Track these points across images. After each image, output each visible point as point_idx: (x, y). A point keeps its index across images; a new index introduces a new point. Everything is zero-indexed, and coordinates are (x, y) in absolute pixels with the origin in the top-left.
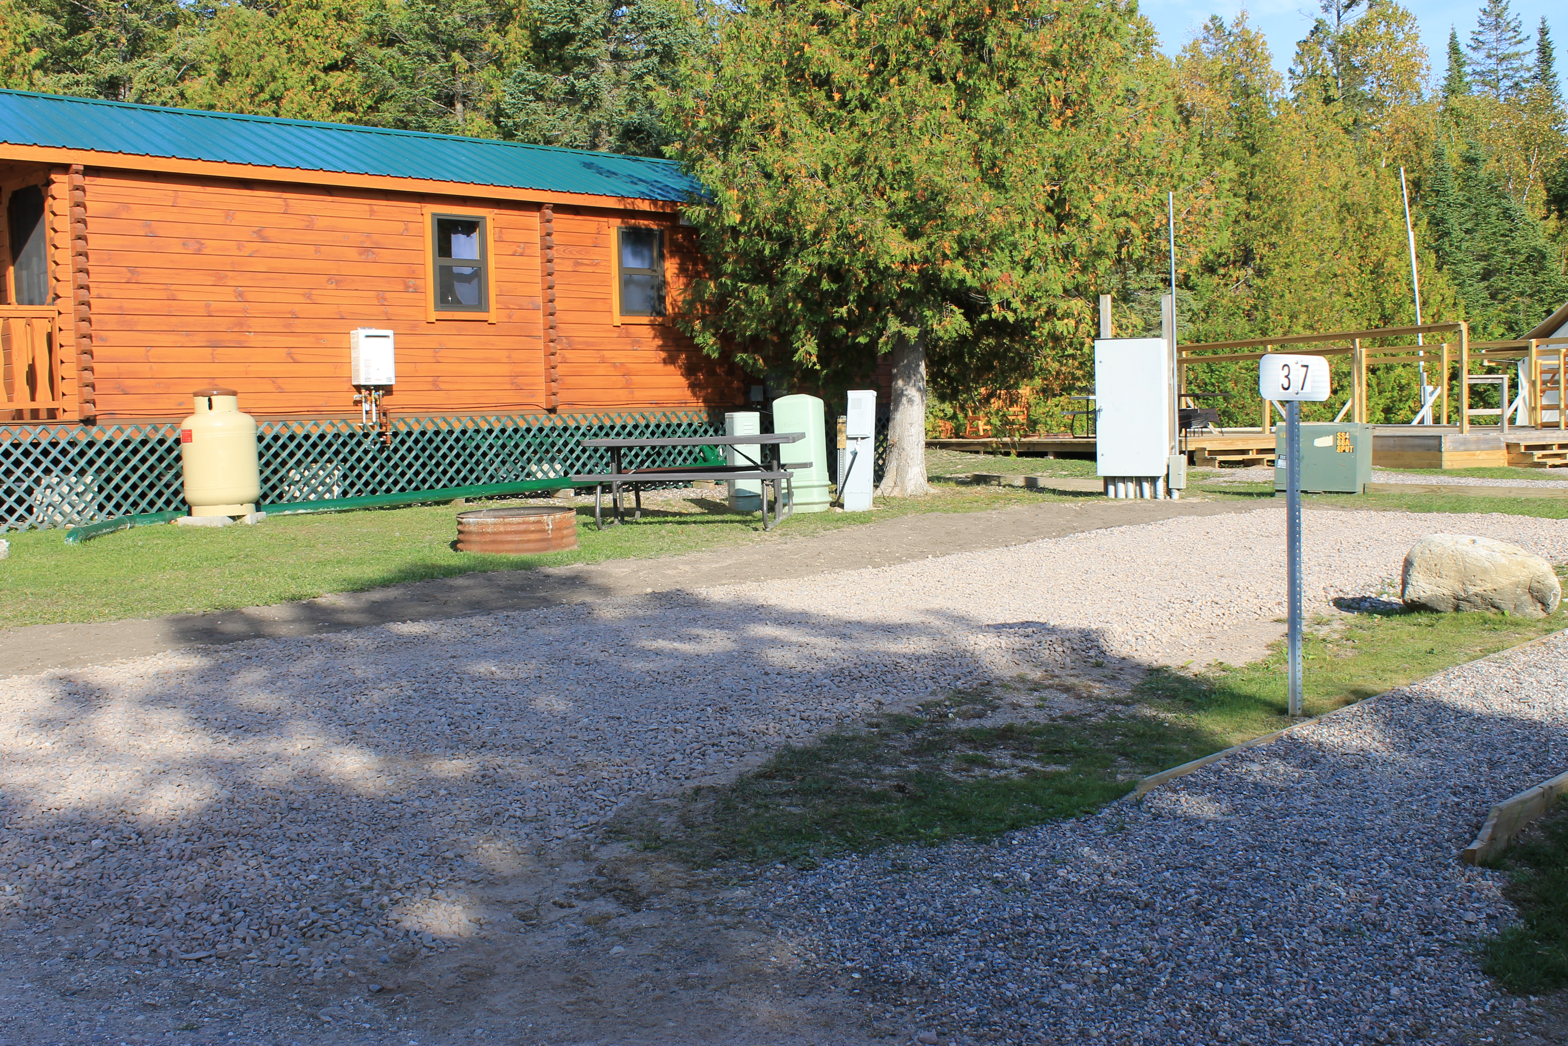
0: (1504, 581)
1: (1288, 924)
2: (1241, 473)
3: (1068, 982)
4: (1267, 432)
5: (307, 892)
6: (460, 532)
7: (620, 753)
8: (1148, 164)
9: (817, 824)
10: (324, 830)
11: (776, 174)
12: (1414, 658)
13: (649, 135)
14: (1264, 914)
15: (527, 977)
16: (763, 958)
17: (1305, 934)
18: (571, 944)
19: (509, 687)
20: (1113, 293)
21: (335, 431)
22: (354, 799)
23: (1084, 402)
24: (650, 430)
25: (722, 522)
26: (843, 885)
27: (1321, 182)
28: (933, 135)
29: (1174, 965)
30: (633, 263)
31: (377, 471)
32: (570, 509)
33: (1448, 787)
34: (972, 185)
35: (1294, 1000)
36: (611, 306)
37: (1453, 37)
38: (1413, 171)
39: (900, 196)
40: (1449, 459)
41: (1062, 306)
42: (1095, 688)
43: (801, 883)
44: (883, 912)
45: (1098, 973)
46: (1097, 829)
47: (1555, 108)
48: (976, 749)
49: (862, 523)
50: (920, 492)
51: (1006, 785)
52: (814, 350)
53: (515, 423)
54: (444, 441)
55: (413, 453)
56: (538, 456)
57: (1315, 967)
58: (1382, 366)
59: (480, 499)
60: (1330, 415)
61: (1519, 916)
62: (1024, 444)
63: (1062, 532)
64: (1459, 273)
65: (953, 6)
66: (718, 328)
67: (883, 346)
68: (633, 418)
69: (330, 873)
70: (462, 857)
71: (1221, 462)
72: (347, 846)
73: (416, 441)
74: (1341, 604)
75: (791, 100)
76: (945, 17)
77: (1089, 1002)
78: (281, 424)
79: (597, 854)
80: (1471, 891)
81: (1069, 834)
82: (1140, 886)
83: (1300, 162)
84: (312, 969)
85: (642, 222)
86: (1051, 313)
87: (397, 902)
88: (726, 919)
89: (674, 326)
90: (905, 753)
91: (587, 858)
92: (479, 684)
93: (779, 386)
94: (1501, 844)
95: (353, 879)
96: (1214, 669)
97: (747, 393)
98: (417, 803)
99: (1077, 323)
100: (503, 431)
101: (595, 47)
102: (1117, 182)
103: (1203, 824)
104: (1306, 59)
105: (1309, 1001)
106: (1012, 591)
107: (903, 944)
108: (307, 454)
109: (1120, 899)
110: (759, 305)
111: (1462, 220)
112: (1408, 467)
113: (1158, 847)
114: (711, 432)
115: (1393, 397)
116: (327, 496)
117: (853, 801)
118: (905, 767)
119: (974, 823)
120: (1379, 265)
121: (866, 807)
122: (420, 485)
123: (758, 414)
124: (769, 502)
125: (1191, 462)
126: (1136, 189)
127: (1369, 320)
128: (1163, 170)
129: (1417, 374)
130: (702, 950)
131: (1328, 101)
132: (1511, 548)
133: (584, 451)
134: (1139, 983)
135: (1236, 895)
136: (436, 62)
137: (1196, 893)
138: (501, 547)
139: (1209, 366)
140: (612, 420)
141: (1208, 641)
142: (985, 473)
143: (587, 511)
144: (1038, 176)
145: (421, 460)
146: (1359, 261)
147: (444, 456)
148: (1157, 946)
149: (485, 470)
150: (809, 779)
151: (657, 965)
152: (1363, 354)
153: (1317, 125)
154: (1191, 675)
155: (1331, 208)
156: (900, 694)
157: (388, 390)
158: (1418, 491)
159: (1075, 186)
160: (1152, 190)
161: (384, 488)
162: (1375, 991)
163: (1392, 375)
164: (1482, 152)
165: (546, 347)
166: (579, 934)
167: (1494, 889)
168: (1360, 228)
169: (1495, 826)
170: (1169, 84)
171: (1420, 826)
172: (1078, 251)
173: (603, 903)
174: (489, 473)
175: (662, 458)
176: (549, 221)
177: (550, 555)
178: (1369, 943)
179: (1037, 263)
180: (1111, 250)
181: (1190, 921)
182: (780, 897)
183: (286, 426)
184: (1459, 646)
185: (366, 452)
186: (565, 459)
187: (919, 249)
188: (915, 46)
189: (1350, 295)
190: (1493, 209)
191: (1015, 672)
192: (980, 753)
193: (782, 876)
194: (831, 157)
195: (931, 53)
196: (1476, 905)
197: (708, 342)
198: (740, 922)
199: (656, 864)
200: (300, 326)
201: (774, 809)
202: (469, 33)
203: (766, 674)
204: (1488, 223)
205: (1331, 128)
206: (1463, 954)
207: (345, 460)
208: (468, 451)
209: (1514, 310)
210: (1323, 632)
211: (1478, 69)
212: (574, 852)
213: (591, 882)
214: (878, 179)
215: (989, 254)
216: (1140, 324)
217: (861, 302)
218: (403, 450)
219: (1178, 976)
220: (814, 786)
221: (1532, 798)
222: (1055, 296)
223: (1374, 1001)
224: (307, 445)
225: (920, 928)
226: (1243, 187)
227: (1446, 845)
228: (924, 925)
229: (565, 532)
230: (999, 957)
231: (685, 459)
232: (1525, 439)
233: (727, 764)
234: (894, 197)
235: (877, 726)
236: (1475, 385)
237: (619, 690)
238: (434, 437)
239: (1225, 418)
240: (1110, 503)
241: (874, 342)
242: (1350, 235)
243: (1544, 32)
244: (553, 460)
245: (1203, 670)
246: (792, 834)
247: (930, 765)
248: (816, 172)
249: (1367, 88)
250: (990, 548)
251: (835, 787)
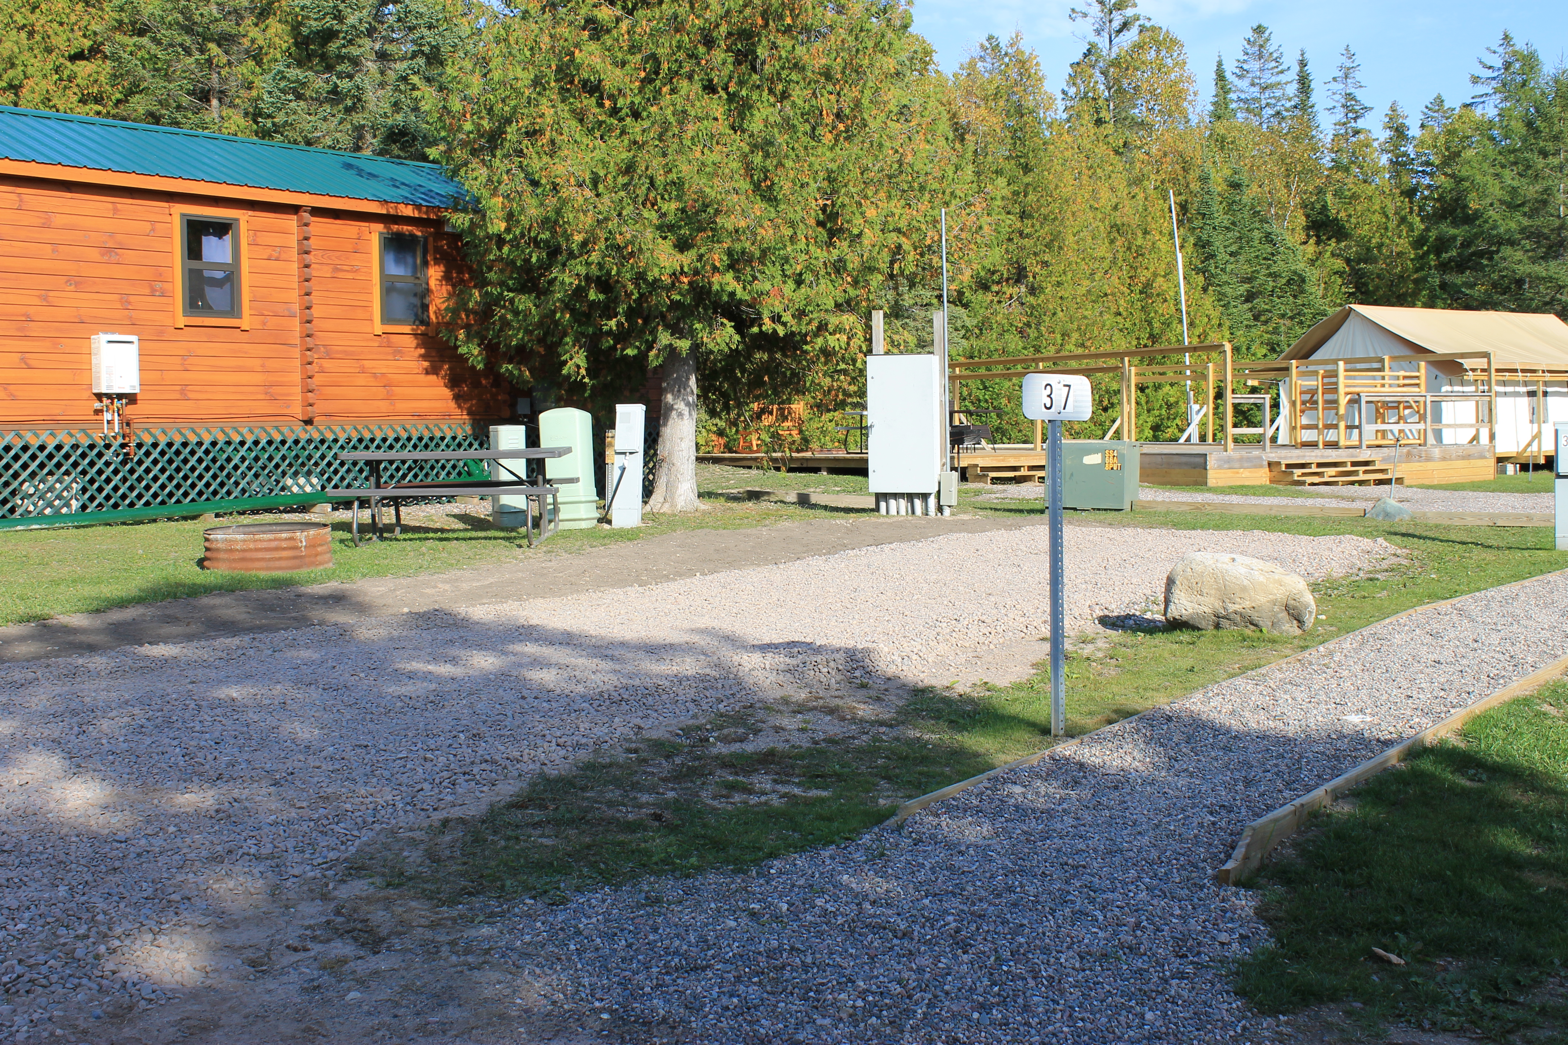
0: (1262, 599)
1: (1046, 950)
2: (1012, 490)
3: (824, 1017)
4: (1039, 448)
5: (14, 943)
6: (207, 549)
7: (366, 783)
8: (921, 180)
9: (569, 856)
10: (38, 874)
11: (543, 181)
12: (1175, 676)
13: (414, 139)
14: (1022, 940)
15: (254, 1029)
16: (507, 1000)
17: (1062, 960)
18: (304, 990)
19: (251, 715)
20: (885, 309)
21: (73, 441)
22: (74, 839)
23: (858, 418)
24: (412, 442)
25: (485, 538)
26: (594, 920)
27: (1092, 202)
28: (705, 146)
29: (930, 996)
30: (395, 270)
31: (120, 484)
32: (325, 525)
33: (1205, 806)
34: (743, 198)
35: (1050, 1028)
36: (372, 314)
37: (1220, 64)
38: (1180, 194)
39: (671, 207)
40: (1214, 477)
41: (834, 321)
42: (859, 709)
43: (551, 919)
44: (634, 947)
45: (854, 1007)
46: (856, 856)
47: (1313, 137)
48: (737, 774)
49: (629, 540)
50: (690, 508)
51: (765, 811)
52: (583, 364)
53: (269, 434)
54: (193, 453)
55: (159, 466)
56: (293, 469)
57: (1071, 993)
58: (1151, 385)
59: (231, 514)
60: (1100, 433)
61: (1270, 935)
62: (797, 459)
63: (833, 549)
64: (1225, 295)
65: (726, 16)
66: (482, 339)
67: (654, 359)
68: (394, 430)
69: (41, 922)
70: (189, 899)
71: (992, 479)
72: (62, 891)
73: (163, 453)
74: (1106, 622)
75: (560, 106)
76: (717, 26)
77: (844, 1037)
78: (13, 433)
79: (336, 893)
80: (1224, 911)
81: (828, 862)
82: (899, 915)
83: (1072, 182)
84: (14, 1029)
85: (405, 228)
86: (822, 327)
87: (115, 951)
88: (470, 959)
89: (437, 334)
90: (664, 780)
91: (325, 897)
92: (218, 711)
93: (545, 400)
94: (1254, 864)
95: (67, 927)
96: (978, 689)
97: (513, 405)
98: (143, 842)
99: (849, 338)
100: (256, 443)
101: (359, 46)
102: (889, 197)
103: (963, 848)
104: (1079, 81)
105: (1065, 1029)
106: (779, 610)
107: (655, 981)
108: (42, 466)
109: (877, 928)
110: (525, 316)
111: (1227, 243)
112: (1174, 484)
113: (917, 874)
114: (476, 445)
115: (1160, 415)
116: (64, 510)
117: (607, 831)
118: (663, 794)
119: (731, 851)
120: (1148, 285)
121: (621, 837)
122: (167, 499)
123: (523, 428)
124: (534, 518)
125: (964, 477)
126: (909, 205)
127: (1138, 339)
128: (935, 186)
129: (1185, 393)
130: (444, 993)
131: (1099, 122)
132: (1269, 566)
133: (342, 464)
134: (895, 1016)
135: (995, 922)
136: (190, 55)
137: (955, 921)
138: (250, 565)
139: (983, 383)
140: (372, 433)
141: (974, 661)
142: (757, 489)
143: (344, 526)
144: (810, 190)
145: (167, 473)
146: (1128, 281)
147: (193, 469)
148: (914, 977)
149: (237, 484)
150: (562, 808)
151: (395, 1011)
152: (1133, 372)
153: (1089, 146)
154: (956, 695)
155: (1102, 229)
156: (661, 718)
157: (131, 399)
158: (1184, 508)
159: (847, 201)
160: (924, 206)
161: (127, 502)
162: (1130, 1016)
163: (1161, 393)
164: (1244, 178)
165: (303, 356)
166: (313, 980)
167: (1247, 909)
168: (1129, 249)
169: (1248, 845)
170: (945, 100)
171: (1177, 847)
172: (850, 266)
173: (340, 945)
174: (241, 487)
175: (424, 472)
176: (307, 225)
177: (301, 573)
178: (1125, 967)
179: (808, 277)
180: (884, 266)
181: (948, 949)
182: (528, 934)
183: (18, 435)
184: (1219, 664)
185: (108, 464)
186: (322, 473)
187: (689, 261)
188: (688, 55)
189: (1120, 314)
190: (1256, 232)
191: (779, 693)
192: (740, 778)
193: (531, 912)
194: (600, 165)
195: (703, 62)
196: (1230, 925)
197: (472, 352)
198: (484, 962)
199: (399, 902)
200: (35, 329)
201: (525, 841)
202: (226, 26)
203: (523, 698)
204: (1251, 247)
205: (1102, 150)
206: (1215, 975)
207: (84, 473)
208: (218, 464)
209: (1276, 331)
210: (1088, 650)
211: (1243, 96)
212: (311, 891)
213: (328, 922)
214: (649, 189)
215: (760, 267)
216: (912, 341)
217: (631, 314)
218: (148, 462)
219: (935, 1007)
220: (568, 815)
221: (1285, 816)
222: (826, 311)
223: (1129, 1027)
224: (42, 457)
225: (673, 964)
226: (1017, 206)
227: (1201, 865)
228: (677, 960)
229: (319, 549)
230: (753, 992)
231: (449, 474)
232: (1285, 458)
233: (478, 794)
234: (665, 208)
235: (636, 751)
236: (1239, 404)
237: (368, 717)
238: (181, 449)
239: (998, 435)
240: (882, 520)
241: (643, 356)
242: (1120, 256)
243: (1303, 64)
244: (309, 473)
245: (968, 690)
246: (542, 867)
247: (689, 792)
248: (584, 181)
249: (1137, 111)
250: (759, 565)
251: (589, 816)
